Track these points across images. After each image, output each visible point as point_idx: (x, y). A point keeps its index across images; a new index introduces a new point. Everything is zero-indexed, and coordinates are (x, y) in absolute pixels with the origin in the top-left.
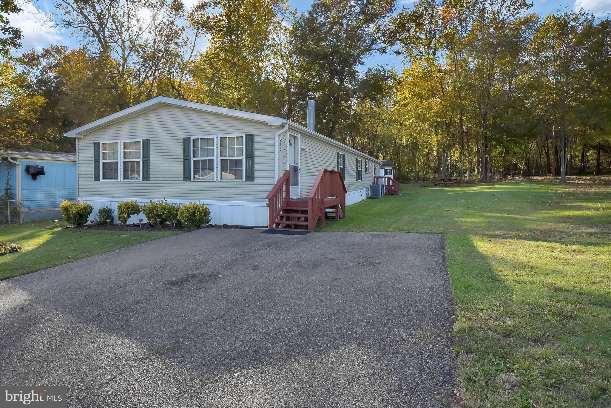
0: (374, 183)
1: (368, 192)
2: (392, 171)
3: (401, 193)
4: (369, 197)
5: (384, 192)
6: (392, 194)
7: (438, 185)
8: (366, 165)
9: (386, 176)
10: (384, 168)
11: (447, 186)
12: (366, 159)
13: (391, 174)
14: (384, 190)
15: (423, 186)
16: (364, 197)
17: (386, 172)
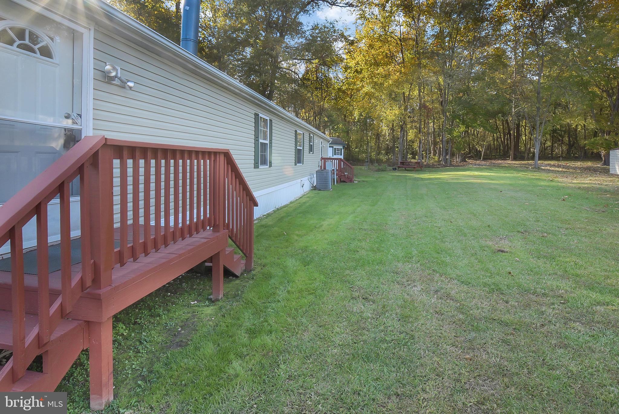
0: (321, 167)
1: (313, 179)
2: (343, 150)
3: (356, 180)
4: (314, 188)
5: (334, 179)
6: (344, 182)
7: (397, 168)
8: (310, 141)
9: (335, 157)
10: (333, 147)
11: (408, 170)
12: (310, 132)
13: (341, 155)
14: (334, 176)
15: (379, 170)
16: (307, 187)
17: (335, 152)
